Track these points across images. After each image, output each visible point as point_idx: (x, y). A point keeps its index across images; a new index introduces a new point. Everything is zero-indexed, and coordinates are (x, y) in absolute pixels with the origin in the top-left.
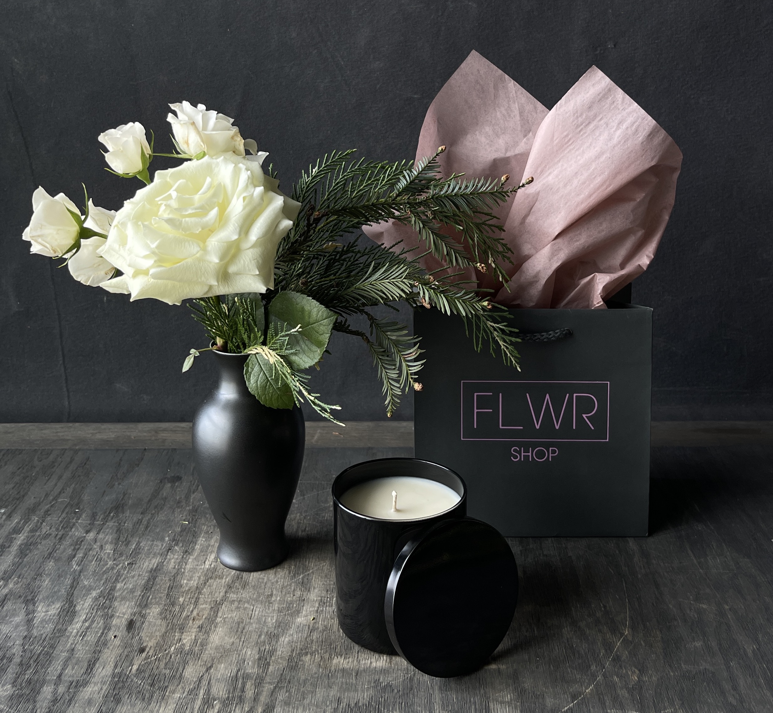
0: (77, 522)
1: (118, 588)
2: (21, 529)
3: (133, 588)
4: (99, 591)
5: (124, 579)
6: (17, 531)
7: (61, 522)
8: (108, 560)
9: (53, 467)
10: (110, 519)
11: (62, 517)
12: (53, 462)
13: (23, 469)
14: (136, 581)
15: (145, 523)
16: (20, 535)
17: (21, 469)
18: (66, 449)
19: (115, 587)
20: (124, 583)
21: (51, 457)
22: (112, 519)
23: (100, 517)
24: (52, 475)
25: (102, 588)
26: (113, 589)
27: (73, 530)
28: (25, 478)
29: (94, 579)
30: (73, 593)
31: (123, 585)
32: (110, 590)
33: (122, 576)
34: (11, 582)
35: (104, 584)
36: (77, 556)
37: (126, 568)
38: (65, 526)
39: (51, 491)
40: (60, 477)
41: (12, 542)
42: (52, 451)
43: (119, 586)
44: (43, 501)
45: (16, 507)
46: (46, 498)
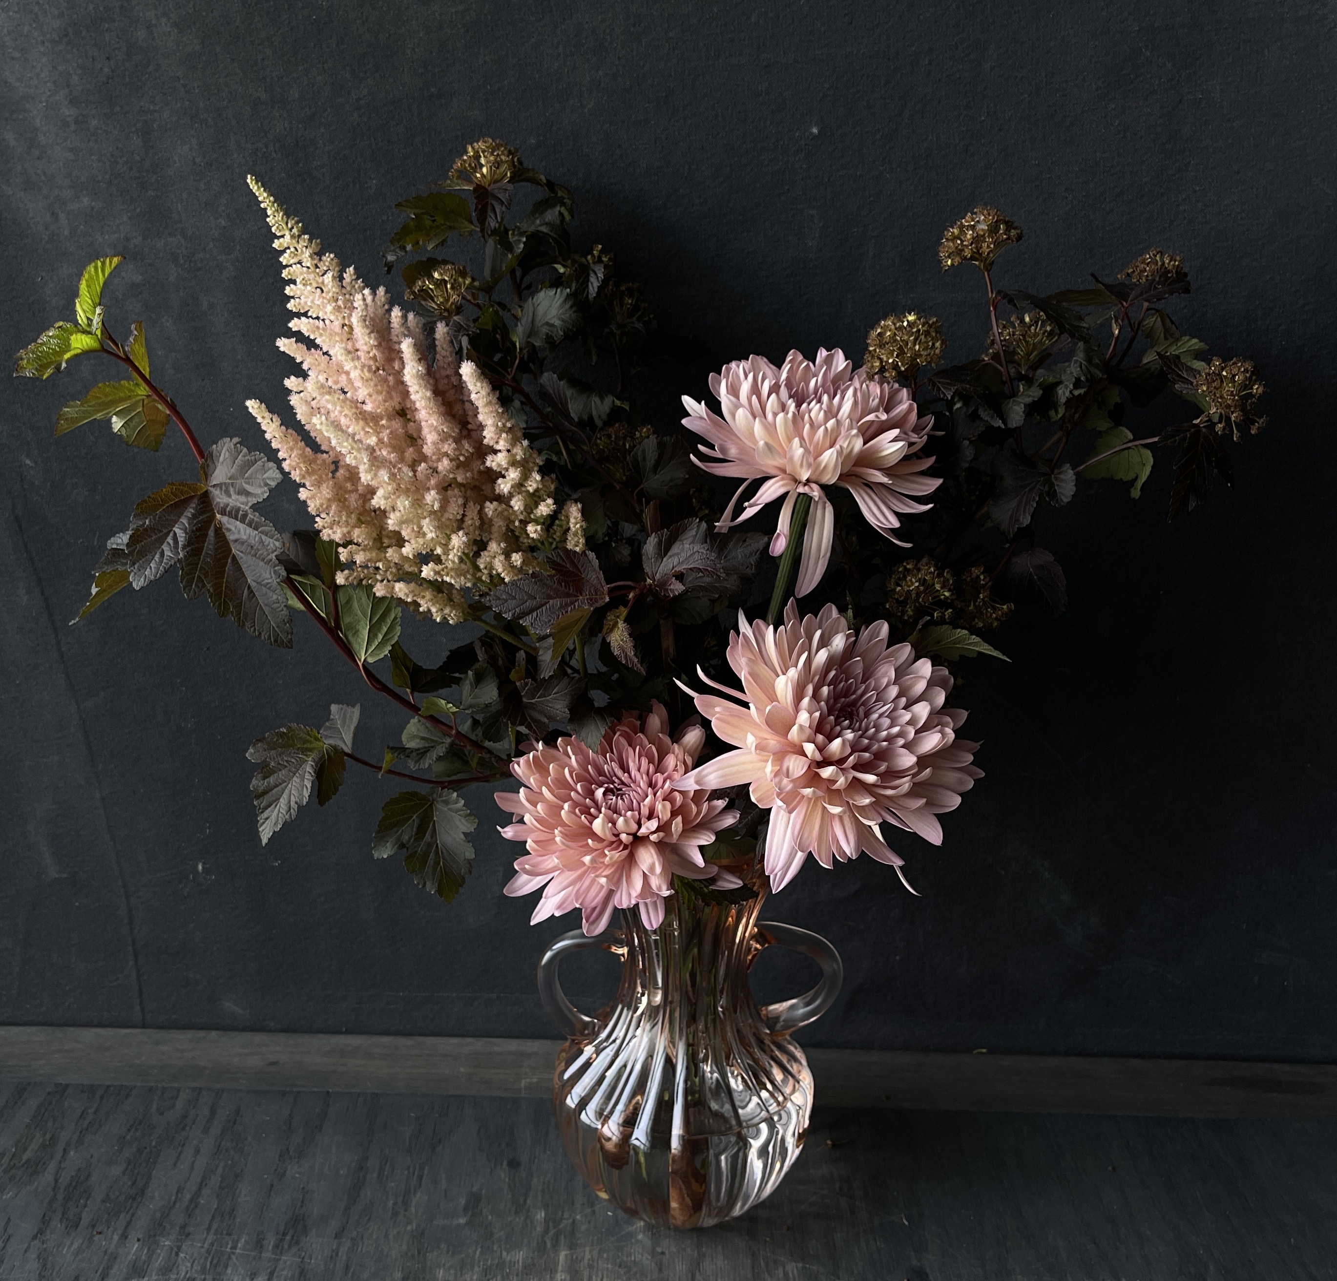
0: (233, 1253)
2: (145, 1267)
6: (139, 1271)
7: (208, 1252)
10: (286, 1247)
11: (209, 1241)
15: (344, 1258)
28: (140, 1151)
40: (198, 1151)
44: (175, 1202)
45: (133, 1215)
46: (180, 1195)
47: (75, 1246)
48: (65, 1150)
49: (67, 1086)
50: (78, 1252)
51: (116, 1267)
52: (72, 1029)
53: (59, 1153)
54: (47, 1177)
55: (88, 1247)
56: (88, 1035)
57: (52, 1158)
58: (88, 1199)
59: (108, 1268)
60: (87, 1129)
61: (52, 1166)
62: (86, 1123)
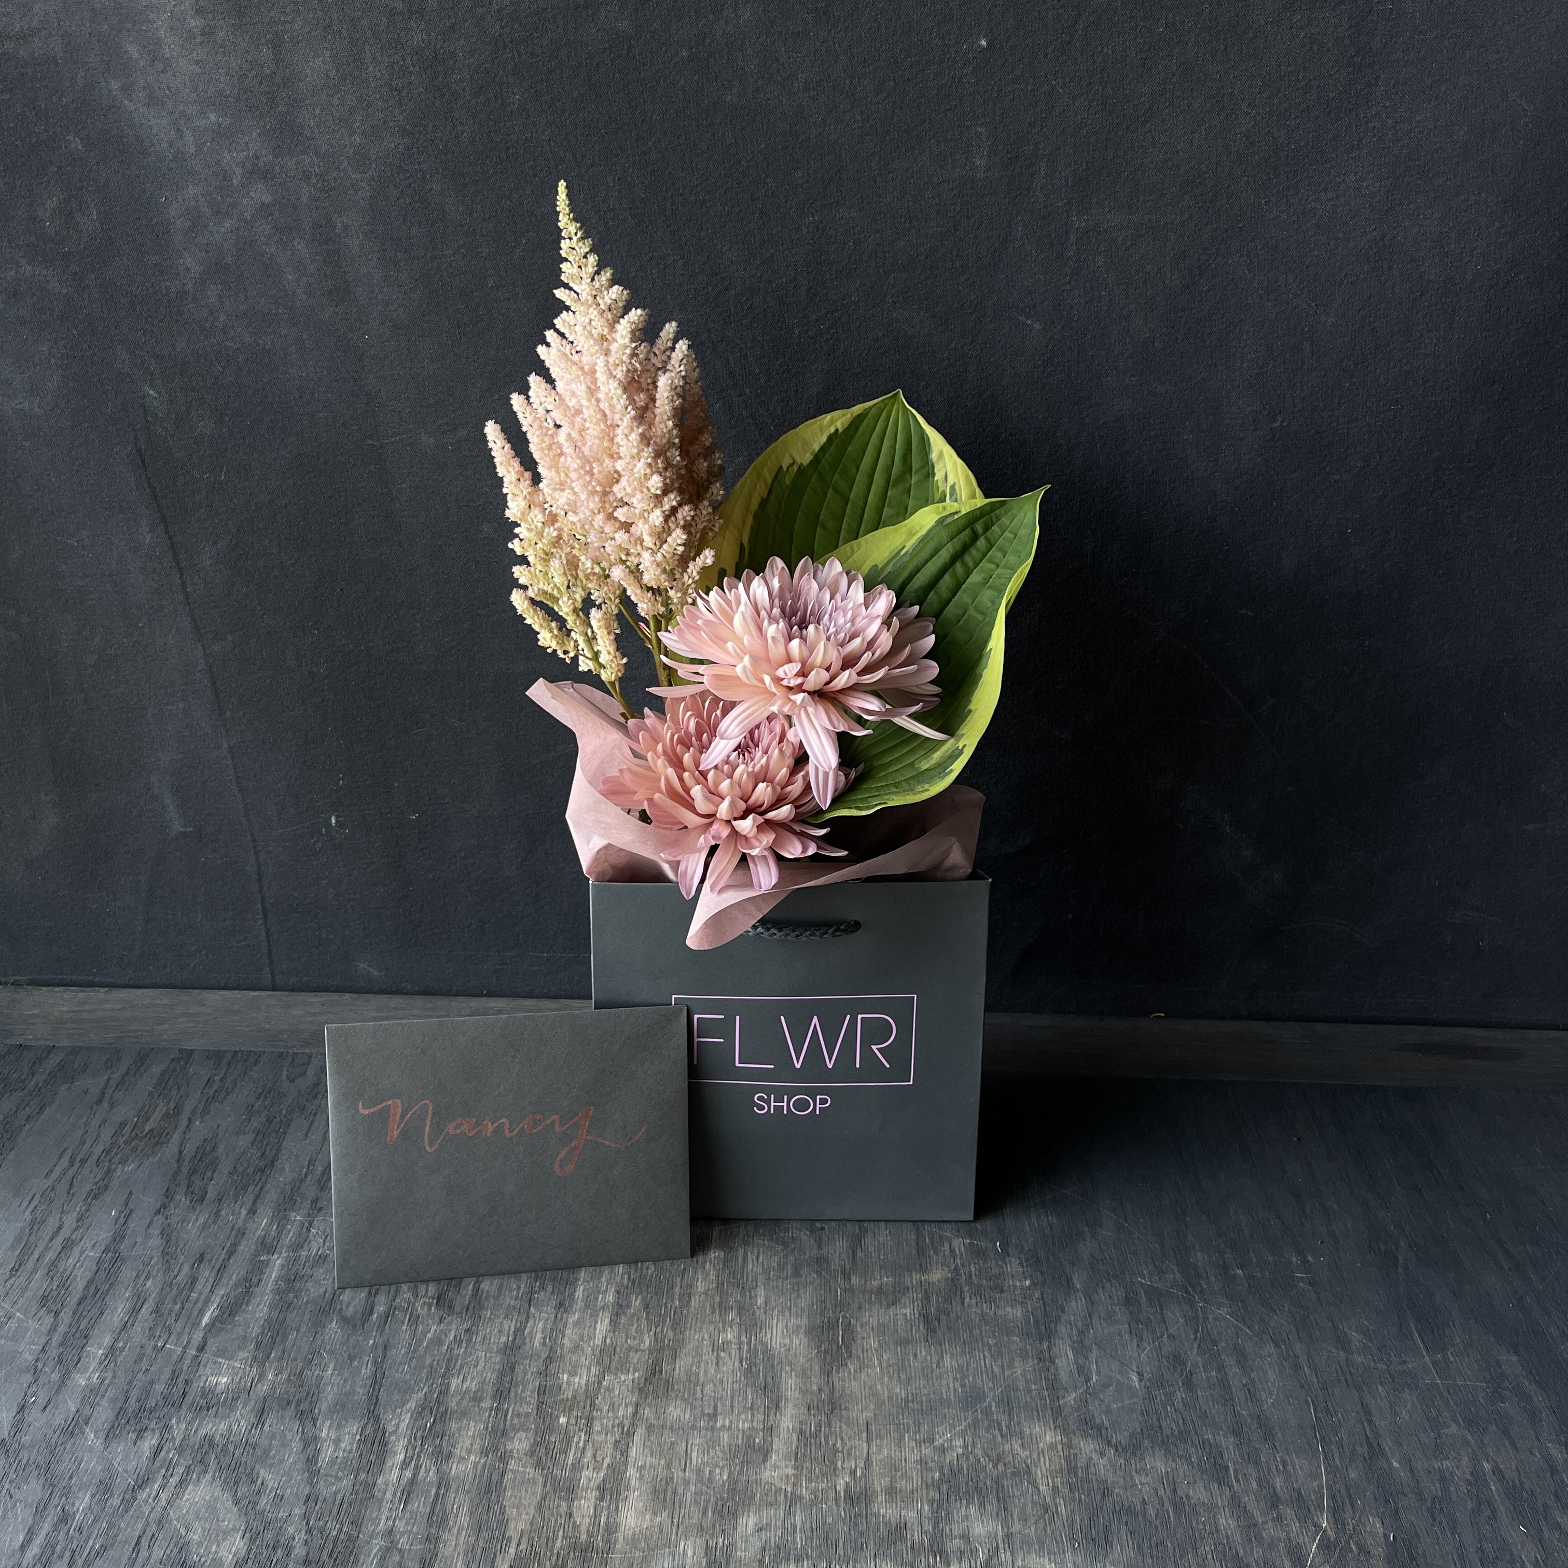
1: (453, 1387)
2: (275, 1243)
3: (478, 1390)
4: (421, 1395)
6: (267, 1247)
8: (430, 1322)
9: (315, 1097)
12: (316, 1085)
13: (266, 1098)
16: (276, 1256)
17: (262, 1099)
19: (448, 1385)
21: (311, 1072)
24: (315, 1114)
25: (426, 1388)
26: (444, 1391)
29: (409, 1366)
30: (377, 1399)
32: (440, 1393)
33: (457, 1360)
34: (270, 1368)
35: (427, 1377)
36: (375, 1310)
37: (461, 1341)
43: (455, 1383)
44: (306, 1176)
45: (262, 1188)
46: (311, 1167)
47: (201, 1220)
48: (189, 1119)
49: (192, 1051)
50: (204, 1227)
51: (244, 1243)
52: (197, 991)
53: (184, 1123)
54: (172, 1148)
55: (214, 1222)
56: (214, 998)
57: (176, 1128)
58: (214, 1171)
59: (235, 1245)
60: (213, 1098)
61: (176, 1137)
62: (212, 1092)
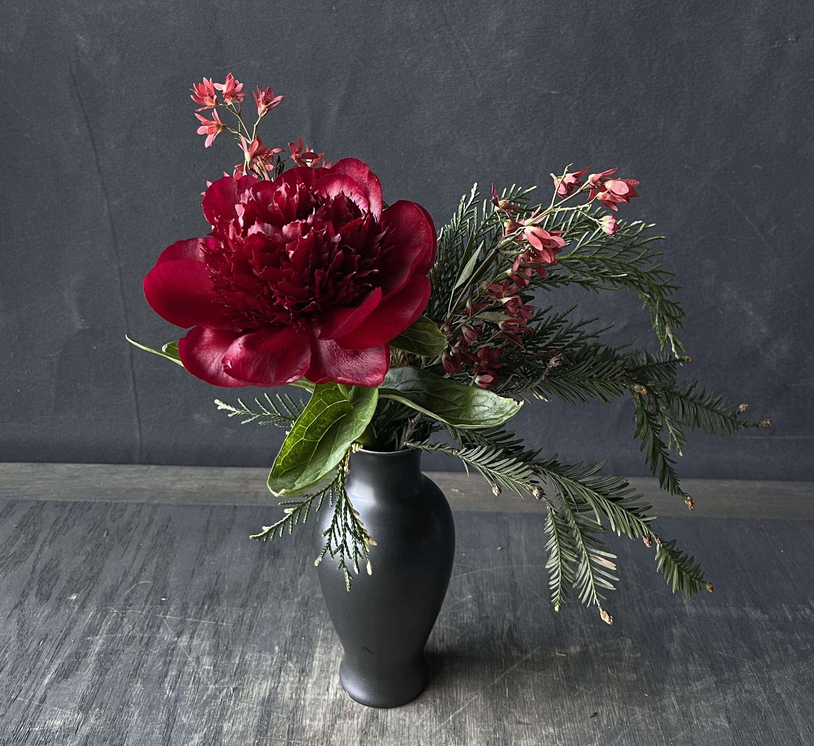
0: (165, 618)
1: (225, 729)
2: (98, 628)
3: (244, 731)
4: (202, 734)
5: (232, 714)
6: (93, 630)
7: (146, 617)
8: (209, 683)
9: (129, 531)
10: (204, 613)
11: (146, 609)
12: (129, 523)
13: (95, 532)
14: (247, 719)
15: (248, 622)
16: (98, 637)
17: (92, 532)
18: (142, 504)
19: (222, 727)
20: (232, 721)
21: (127, 515)
22: (207, 613)
23: (192, 610)
24: (129, 542)
25: (206, 729)
26: (219, 731)
27: (161, 630)
28: (97, 546)
29: (194, 714)
30: (170, 737)
31: (230, 724)
32: (216, 733)
33: (228, 709)
34: (92, 714)
35: (206, 722)
36: (170, 673)
37: (231, 696)
38: (150, 624)
39: (130, 568)
40: (139, 548)
41: (88, 648)
42: (127, 505)
43: (226, 726)
44: (121, 583)
45: (90, 590)
46: (125, 578)
47: (47, 612)
48: (42, 546)
49: (45, 502)
50: (48, 617)
51: (75, 629)
52: (50, 465)
53: (37, 548)
54: (27, 566)
55: (55, 614)
56: (62, 468)
57: (31, 552)
58: (57, 579)
59: (69, 629)
60: (58, 531)
61: (32, 558)
62: (58, 528)
